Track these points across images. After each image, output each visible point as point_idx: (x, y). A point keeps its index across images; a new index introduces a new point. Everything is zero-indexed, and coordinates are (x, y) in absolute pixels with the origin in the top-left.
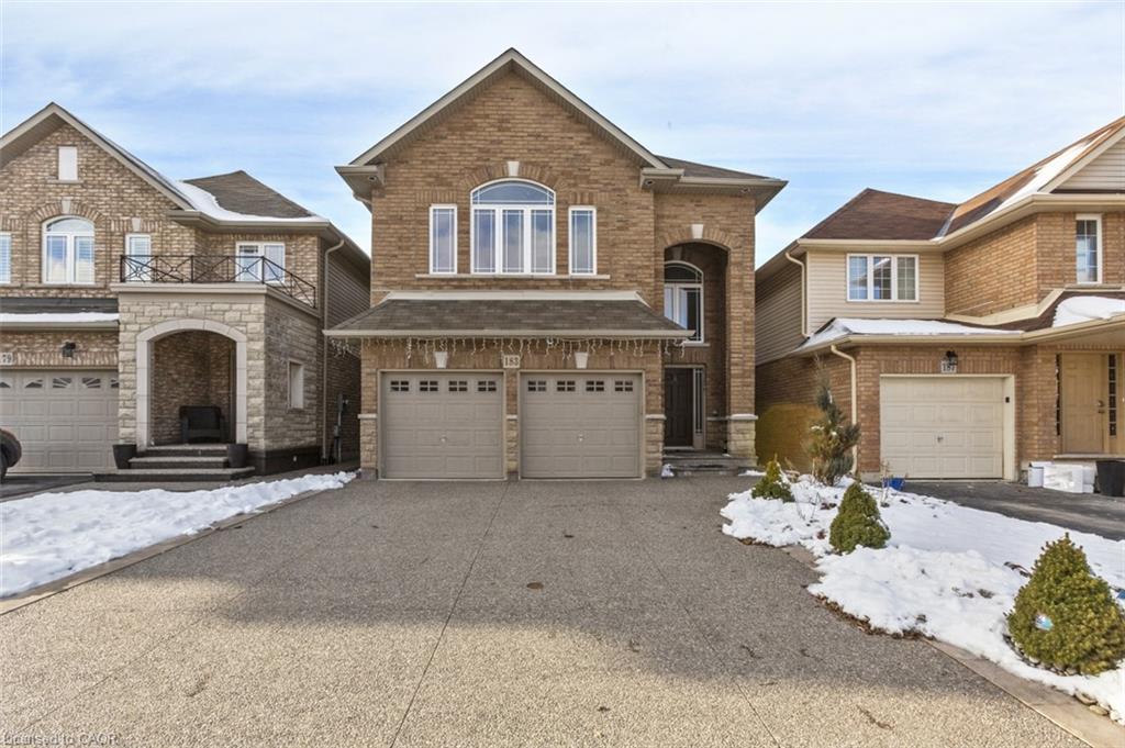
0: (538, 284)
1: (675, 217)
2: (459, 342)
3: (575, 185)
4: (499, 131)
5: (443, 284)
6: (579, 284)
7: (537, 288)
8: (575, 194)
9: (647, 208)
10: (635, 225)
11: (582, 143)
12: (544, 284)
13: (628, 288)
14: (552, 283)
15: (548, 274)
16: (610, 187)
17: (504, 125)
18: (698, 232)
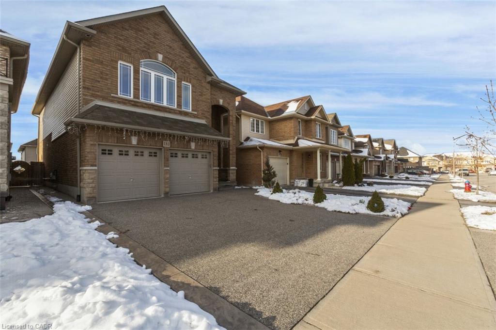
0: (170, 111)
1: (215, 95)
2: (149, 133)
3: (185, 73)
4: (154, 38)
5: (126, 102)
6: (186, 114)
7: (170, 112)
8: (185, 77)
9: (208, 90)
10: (205, 95)
11: (187, 57)
12: (173, 111)
13: (202, 119)
14: (176, 111)
15: (173, 107)
16: (196, 78)
17: (156, 36)
18: (221, 102)
